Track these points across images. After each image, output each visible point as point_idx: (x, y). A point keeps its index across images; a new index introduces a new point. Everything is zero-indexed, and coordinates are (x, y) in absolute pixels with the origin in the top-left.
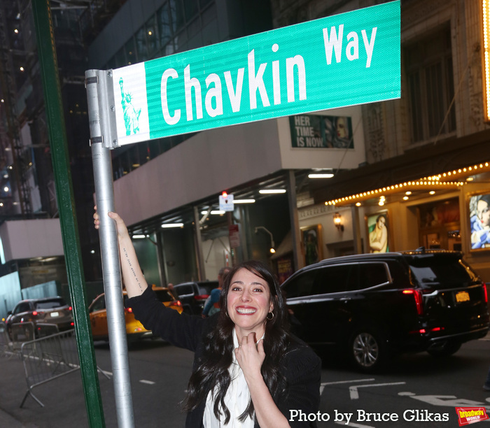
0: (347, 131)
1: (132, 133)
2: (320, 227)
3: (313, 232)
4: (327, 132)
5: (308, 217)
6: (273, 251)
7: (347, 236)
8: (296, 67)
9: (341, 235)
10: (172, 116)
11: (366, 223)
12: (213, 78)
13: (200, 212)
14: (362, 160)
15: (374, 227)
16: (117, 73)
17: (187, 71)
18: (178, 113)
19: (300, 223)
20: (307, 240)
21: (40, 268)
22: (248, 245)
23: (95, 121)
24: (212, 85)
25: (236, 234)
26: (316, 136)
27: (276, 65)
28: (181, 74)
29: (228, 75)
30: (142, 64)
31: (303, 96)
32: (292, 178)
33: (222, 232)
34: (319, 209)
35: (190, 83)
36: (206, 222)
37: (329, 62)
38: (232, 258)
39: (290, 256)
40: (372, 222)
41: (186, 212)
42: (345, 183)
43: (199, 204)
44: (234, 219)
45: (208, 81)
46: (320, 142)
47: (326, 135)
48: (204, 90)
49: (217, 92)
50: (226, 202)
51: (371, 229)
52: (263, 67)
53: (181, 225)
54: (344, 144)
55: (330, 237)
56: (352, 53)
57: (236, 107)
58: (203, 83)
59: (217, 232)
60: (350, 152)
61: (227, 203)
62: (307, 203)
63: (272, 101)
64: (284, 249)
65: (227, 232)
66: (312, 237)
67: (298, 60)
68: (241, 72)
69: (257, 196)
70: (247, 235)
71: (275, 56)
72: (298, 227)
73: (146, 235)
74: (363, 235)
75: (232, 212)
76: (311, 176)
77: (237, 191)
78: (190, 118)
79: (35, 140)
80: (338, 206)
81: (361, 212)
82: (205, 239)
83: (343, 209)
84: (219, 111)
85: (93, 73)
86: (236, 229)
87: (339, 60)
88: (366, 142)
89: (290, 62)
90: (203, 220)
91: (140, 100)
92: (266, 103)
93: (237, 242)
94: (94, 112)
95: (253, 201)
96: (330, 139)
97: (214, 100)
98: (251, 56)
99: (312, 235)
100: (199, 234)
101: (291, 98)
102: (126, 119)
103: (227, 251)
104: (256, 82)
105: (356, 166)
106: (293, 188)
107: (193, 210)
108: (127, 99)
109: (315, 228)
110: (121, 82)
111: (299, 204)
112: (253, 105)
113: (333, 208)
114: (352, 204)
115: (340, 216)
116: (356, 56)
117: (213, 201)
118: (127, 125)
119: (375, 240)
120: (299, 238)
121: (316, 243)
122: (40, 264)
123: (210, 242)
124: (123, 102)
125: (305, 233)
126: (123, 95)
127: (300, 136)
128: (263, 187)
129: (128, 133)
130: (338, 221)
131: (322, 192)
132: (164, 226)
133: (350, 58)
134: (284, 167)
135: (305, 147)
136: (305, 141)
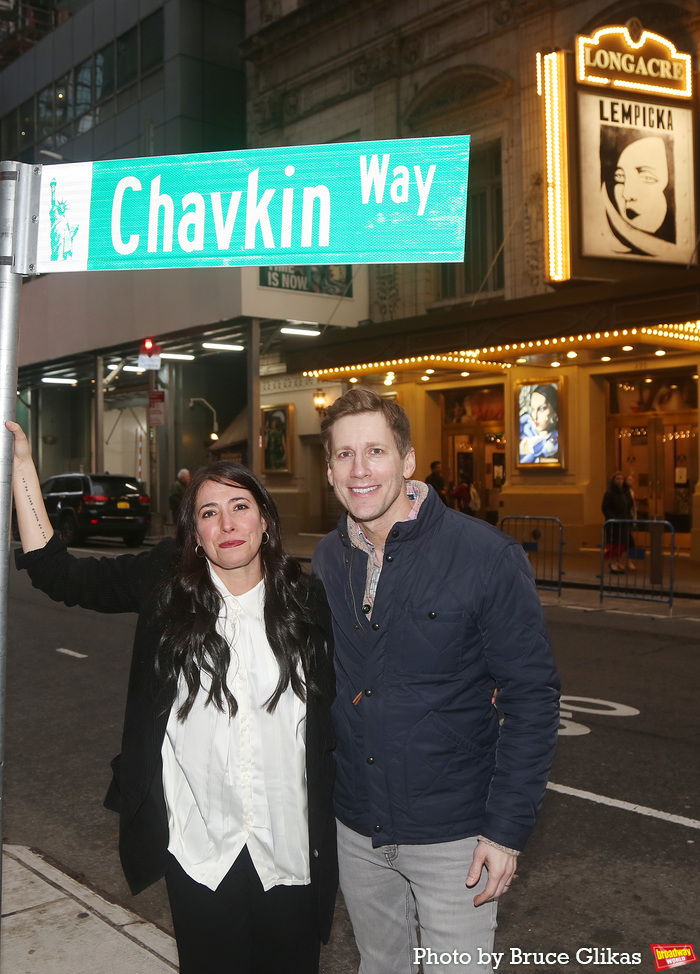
0: (344, 272)
2: (291, 408)
3: (280, 415)
5: (274, 391)
6: (214, 437)
8: (317, 201)
12: (194, 198)
13: (106, 366)
14: (364, 316)
18: (135, 240)
19: (262, 400)
20: (270, 427)
22: (176, 424)
23: (5, 234)
24: (192, 208)
25: (160, 406)
26: (298, 274)
27: (288, 194)
29: (216, 197)
31: (324, 240)
32: (256, 331)
33: (136, 400)
34: (293, 380)
36: (114, 382)
37: (365, 200)
38: (150, 442)
39: (242, 448)
41: (87, 363)
42: (336, 346)
43: (107, 353)
44: (158, 381)
45: (186, 202)
46: (303, 282)
48: (179, 215)
49: (198, 218)
50: (150, 355)
52: (269, 194)
53: (73, 381)
54: (338, 290)
56: (399, 193)
57: (224, 245)
59: (129, 399)
60: (346, 303)
61: (151, 357)
62: (274, 369)
63: (277, 241)
64: (232, 436)
65: (145, 401)
66: (278, 422)
67: (322, 192)
68: (236, 196)
69: (199, 351)
70: (176, 409)
71: (289, 182)
75: (157, 372)
76: (284, 331)
77: (168, 340)
78: (152, 248)
80: (322, 379)
82: (109, 407)
83: (329, 384)
84: (198, 245)
85: (11, 165)
86: (161, 397)
87: (379, 199)
88: (370, 290)
89: (310, 194)
90: (109, 378)
92: (269, 243)
93: (161, 418)
95: (192, 358)
96: (318, 280)
98: (253, 178)
99: (279, 419)
100: (100, 398)
101: (306, 242)
103: (142, 429)
104: (258, 213)
105: (354, 324)
106: (256, 345)
107: (97, 362)
111: (263, 370)
112: (250, 243)
113: (314, 382)
114: (345, 380)
115: (323, 395)
116: (404, 198)
117: (130, 351)
121: (284, 432)
123: (116, 413)
125: (266, 415)
127: (273, 271)
128: (209, 339)
130: (319, 401)
131: (299, 357)
132: (44, 381)
133: (396, 199)
134: (246, 312)
135: (280, 286)
136: (280, 278)
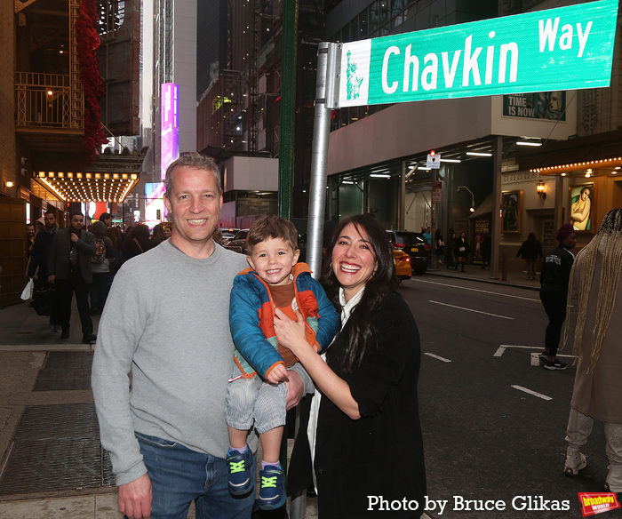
0: (560, 105)
1: (352, 98)
2: (522, 192)
3: (515, 197)
4: (540, 103)
5: (513, 181)
6: (472, 210)
7: (549, 205)
8: (509, 53)
9: (542, 203)
10: (390, 85)
11: (570, 193)
12: (432, 57)
13: (407, 167)
14: (573, 132)
15: (578, 198)
16: (346, 47)
17: (408, 49)
18: (395, 84)
19: (503, 187)
20: (507, 204)
21: (256, 200)
22: (449, 201)
23: (322, 85)
24: (430, 63)
25: (439, 191)
26: (527, 107)
27: (491, 50)
28: (403, 51)
29: (445, 55)
30: (369, 41)
31: (513, 79)
32: (500, 144)
33: (426, 188)
34: (523, 175)
35: (410, 59)
36: (411, 176)
37: (542, 50)
38: (432, 212)
39: (489, 217)
40: (576, 193)
41: (395, 165)
42: (552, 153)
43: (408, 159)
44: (439, 176)
45: (426, 59)
46: (531, 112)
47: (538, 106)
48: (422, 67)
49: (433, 69)
50: (434, 160)
51: (574, 200)
52: (478, 50)
53: (388, 176)
54: (555, 116)
55: (531, 203)
56: (565, 43)
57: (449, 83)
58: (421, 60)
59: (422, 187)
60: (561, 125)
61: (433, 162)
62: (511, 168)
63: (483, 79)
64: (483, 210)
65: (431, 188)
66: (513, 201)
67: (513, 47)
68: (457, 54)
69: (464, 157)
70: (449, 193)
71: (491, 42)
72: (500, 191)
73: (354, 181)
74: (565, 205)
75: (438, 170)
76: (518, 143)
77: (445, 151)
78: (405, 89)
79: (269, 89)
80: (542, 174)
81: (566, 182)
82: (409, 191)
83: (548, 177)
84: (433, 86)
85: (326, 45)
86: (440, 185)
87: (551, 49)
88: (578, 115)
89: (504, 48)
90: (409, 174)
91: (363, 71)
92: (477, 82)
93: (439, 198)
94: (322, 77)
95: (459, 161)
96: (542, 110)
97: (429, 75)
98: (469, 41)
99: (513, 199)
100: (404, 186)
101: (501, 80)
102: (349, 86)
103: (428, 205)
104: (471, 63)
105: (566, 139)
106: (500, 153)
107: (401, 164)
108: (352, 68)
109: (517, 193)
110: (349, 54)
111: (504, 169)
112: (465, 83)
113: (538, 176)
114: (558, 174)
115: (543, 184)
116: (569, 46)
117: (421, 158)
118: (349, 92)
119: (577, 211)
120: (500, 201)
121: (516, 207)
122: (257, 196)
123: (413, 195)
124: (348, 71)
125: (506, 197)
126: (348, 65)
127: (512, 105)
128: (470, 150)
129: (349, 98)
130: (540, 188)
131: (527, 160)
132: (372, 176)
133: (563, 47)
134: (493, 133)
135: (516, 115)
136: (517, 110)
